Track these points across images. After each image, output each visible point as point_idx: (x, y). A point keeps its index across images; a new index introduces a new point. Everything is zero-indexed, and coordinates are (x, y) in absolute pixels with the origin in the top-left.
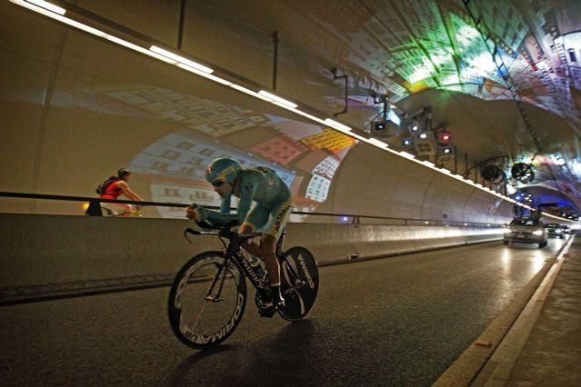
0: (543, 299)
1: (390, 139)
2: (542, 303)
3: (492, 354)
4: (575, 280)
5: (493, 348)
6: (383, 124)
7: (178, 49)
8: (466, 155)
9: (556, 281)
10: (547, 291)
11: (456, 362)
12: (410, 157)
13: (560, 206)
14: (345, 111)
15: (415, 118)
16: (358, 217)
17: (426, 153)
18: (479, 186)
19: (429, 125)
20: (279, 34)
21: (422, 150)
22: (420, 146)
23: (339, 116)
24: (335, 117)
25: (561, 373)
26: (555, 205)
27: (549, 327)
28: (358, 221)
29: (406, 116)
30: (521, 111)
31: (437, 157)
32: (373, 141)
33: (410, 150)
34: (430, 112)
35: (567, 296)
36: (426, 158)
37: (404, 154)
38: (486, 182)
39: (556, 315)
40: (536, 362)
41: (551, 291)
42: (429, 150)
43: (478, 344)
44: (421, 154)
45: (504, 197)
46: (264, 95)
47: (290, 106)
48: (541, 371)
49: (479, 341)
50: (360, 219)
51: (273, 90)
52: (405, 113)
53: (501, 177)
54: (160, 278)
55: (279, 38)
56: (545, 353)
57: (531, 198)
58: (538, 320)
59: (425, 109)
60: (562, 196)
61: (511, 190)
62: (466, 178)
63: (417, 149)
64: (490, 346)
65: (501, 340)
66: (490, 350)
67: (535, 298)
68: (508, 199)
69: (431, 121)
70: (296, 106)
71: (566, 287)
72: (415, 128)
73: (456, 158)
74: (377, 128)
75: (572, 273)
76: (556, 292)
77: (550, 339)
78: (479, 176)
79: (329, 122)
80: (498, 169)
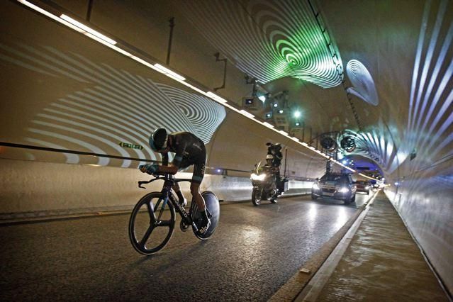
0: (351, 237)
1: (256, 112)
2: (350, 240)
3: (310, 280)
4: (375, 223)
5: (312, 275)
6: (252, 100)
7: (87, 21)
8: (311, 129)
9: (362, 224)
10: (355, 231)
11: (283, 287)
12: (270, 127)
13: (371, 170)
14: (223, 87)
15: (276, 97)
16: (226, 170)
17: (283, 125)
18: (318, 152)
19: (285, 104)
20: (175, 20)
21: (279, 122)
22: (278, 119)
23: (218, 91)
24: (215, 91)
25: (353, 295)
26: (368, 169)
27: (351, 259)
28: (226, 172)
29: (270, 96)
30: (350, 100)
31: (290, 129)
32: (243, 112)
33: (271, 121)
34: (287, 94)
35: (367, 235)
36: (282, 128)
37: (266, 124)
38: (324, 149)
39: (358, 249)
40: (337, 287)
41: (357, 231)
42: (284, 123)
43: (302, 272)
44: (278, 125)
45: (335, 161)
46: (158, 67)
47: (180, 79)
48: (340, 294)
49: (303, 270)
50: (228, 171)
51: (167, 65)
52: (269, 93)
53: (334, 146)
54: (51, 213)
55: (175, 23)
56: (345, 280)
57: (353, 163)
58: (345, 253)
59: (284, 92)
60: (373, 162)
61: (340, 156)
62: (310, 146)
63: (276, 121)
64: (310, 273)
65: (319, 269)
66: (309, 277)
67: (346, 236)
68: (338, 162)
69: (287, 101)
70: (184, 79)
71: (368, 229)
72: (276, 105)
73: (303, 130)
74: (247, 103)
75: (373, 218)
76: (361, 232)
77: (350, 268)
78: (319, 144)
79: (210, 94)
80: (332, 141)
